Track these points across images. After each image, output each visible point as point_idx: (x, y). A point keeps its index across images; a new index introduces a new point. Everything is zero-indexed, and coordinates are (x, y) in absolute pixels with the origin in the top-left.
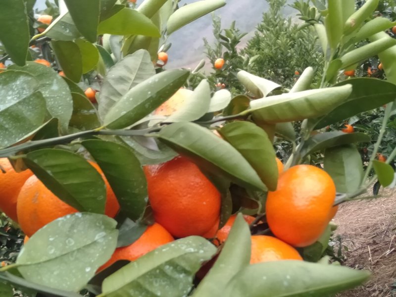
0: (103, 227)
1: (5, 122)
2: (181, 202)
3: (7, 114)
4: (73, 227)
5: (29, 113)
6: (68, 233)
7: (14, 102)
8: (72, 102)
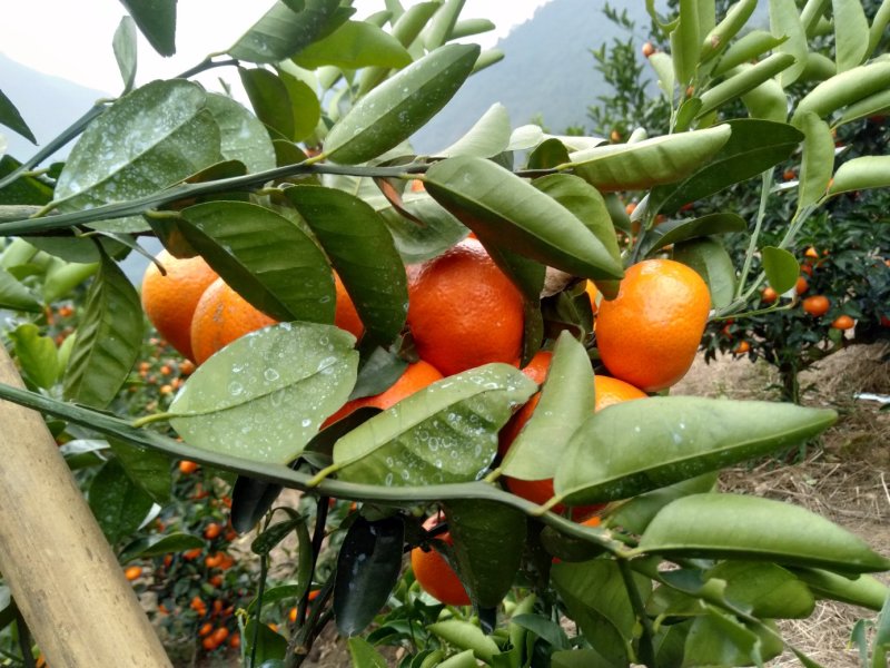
0: (331, 347)
1: (151, 174)
2: (461, 324)
3: (154, 158)
4: (275, 348)
5: (191, 152)
6: (266, 359)
7: (164, 135)
8: (274, 156)
